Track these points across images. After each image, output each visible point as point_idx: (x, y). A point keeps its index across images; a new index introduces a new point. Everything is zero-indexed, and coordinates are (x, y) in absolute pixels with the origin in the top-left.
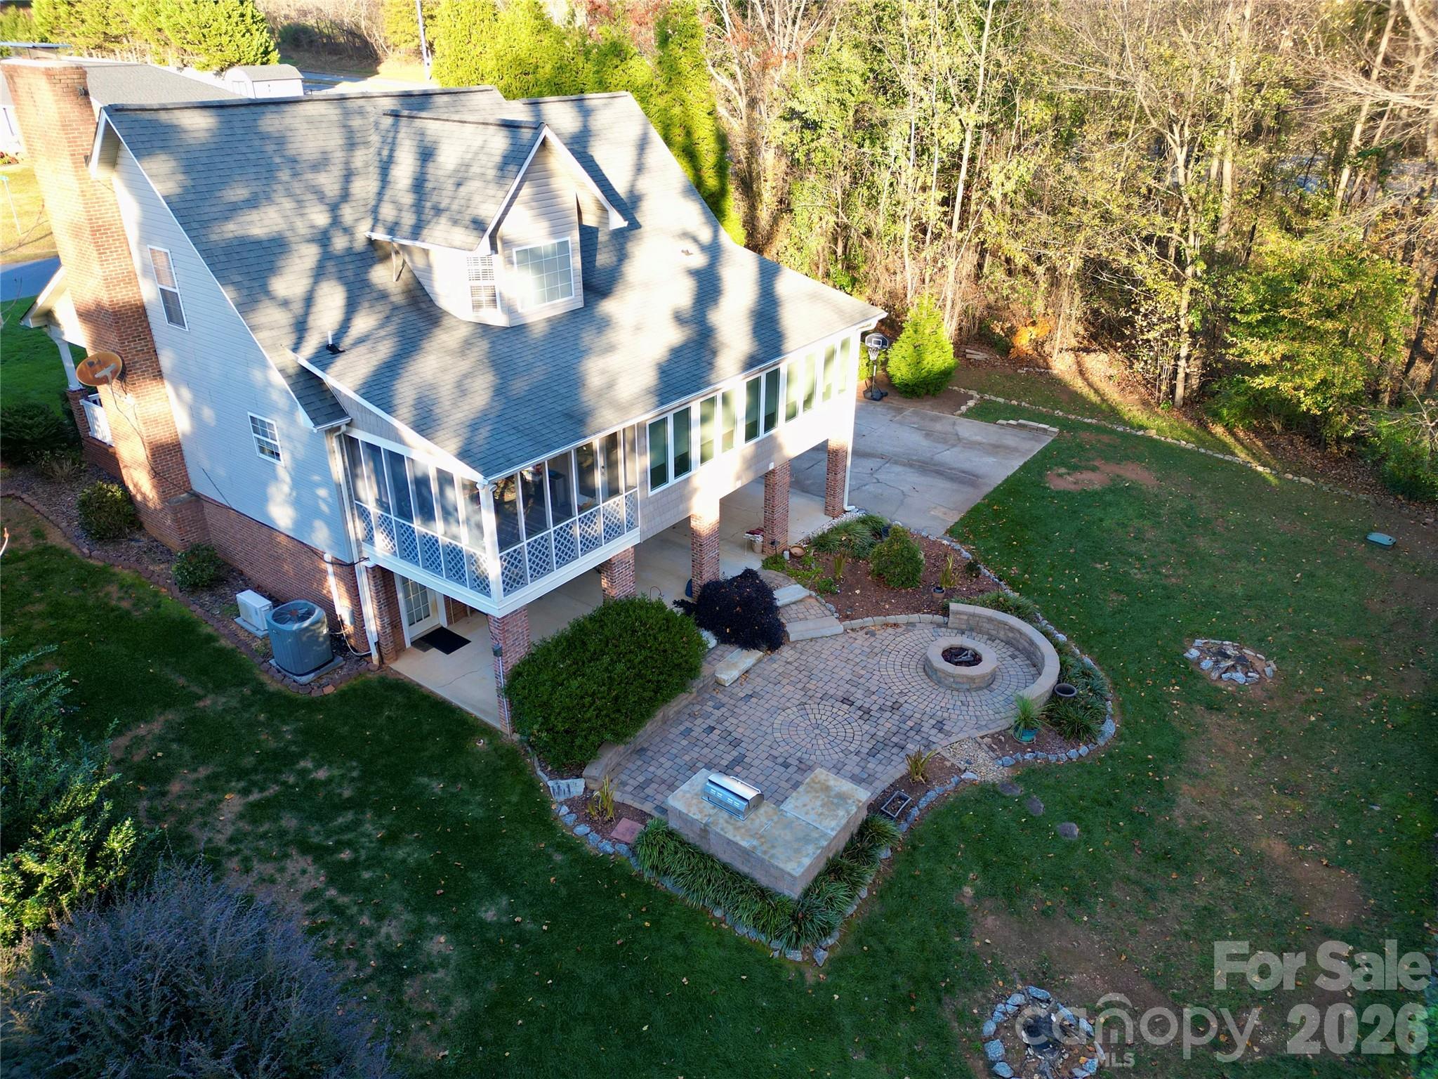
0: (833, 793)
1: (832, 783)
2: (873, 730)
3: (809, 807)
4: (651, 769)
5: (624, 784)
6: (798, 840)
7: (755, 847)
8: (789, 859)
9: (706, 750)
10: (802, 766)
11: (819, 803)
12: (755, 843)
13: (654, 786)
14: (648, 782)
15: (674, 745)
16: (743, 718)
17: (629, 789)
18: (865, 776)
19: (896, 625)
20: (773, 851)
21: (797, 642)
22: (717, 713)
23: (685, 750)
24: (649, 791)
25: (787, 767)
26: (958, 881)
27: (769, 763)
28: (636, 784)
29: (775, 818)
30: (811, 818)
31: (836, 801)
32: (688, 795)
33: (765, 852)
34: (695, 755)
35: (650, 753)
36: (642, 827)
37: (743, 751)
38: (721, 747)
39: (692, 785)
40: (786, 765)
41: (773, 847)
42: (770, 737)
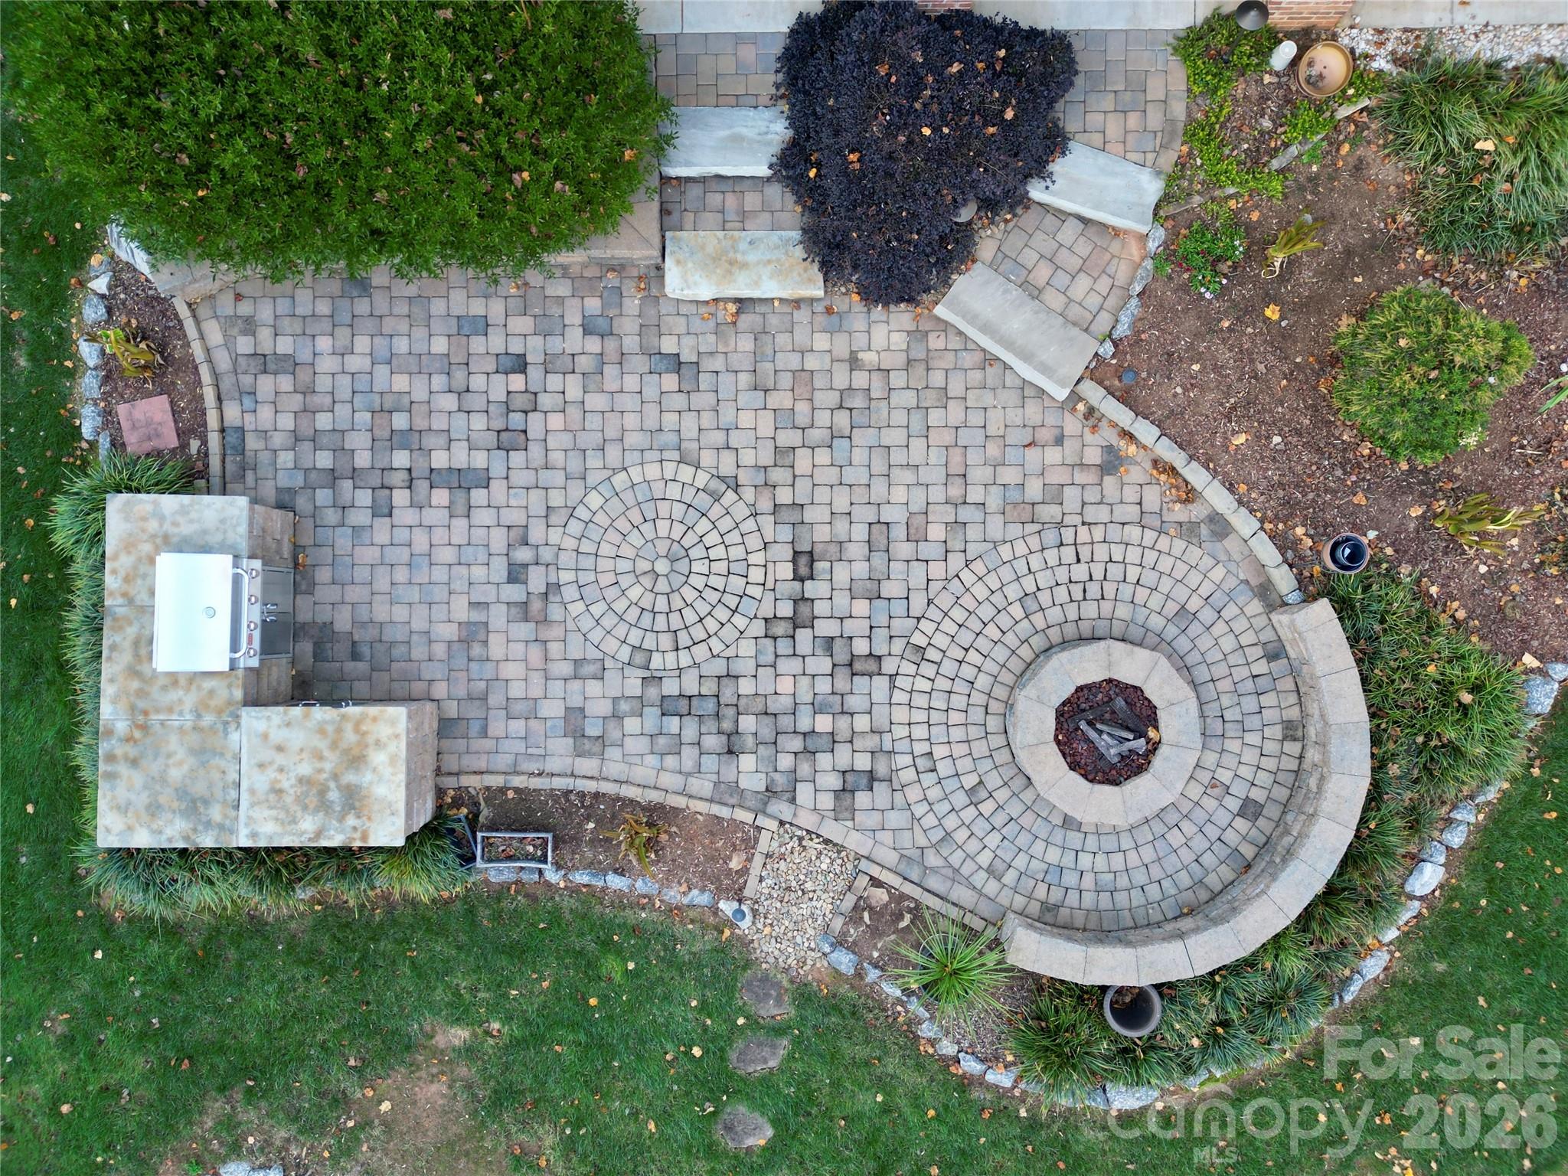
0: (350, 778)
1: (378, 758)
2: (745, 666)
3: (280, 759)
4: (324, 344)
5: (249, 326)
6: (182, 793)
7: (110, 733)
8: (123, 809)
9: (449, 402)
10: (536, 605)
11: (305, 769)
12: (122, 727)
13: (285, 382)
14: (289, 364)
15: (419, 333)
16: (596, 401)
17: (244, 345)
18: (592, 730)
19: (1190, 495)
20: (123, 769)
21: (945, 326)
22: (574, 339)
23: (420, 364)
24: (265, 384)
25: (512, 579)
26: (460, 1011)
27: (499, 540)
28: (266, 347)
29: (208, 719)
30: (255, 780)
31: (334, 795)
32: (153, 525)
33: (111, 758)
34: (420, 394)
35: (362, 306)
36: (174, 443)
37: (498, 469)
38: (479, 422)
39: (184, 511)
40: (516, 574)
41: (134, 763)
42: (576, 490)
